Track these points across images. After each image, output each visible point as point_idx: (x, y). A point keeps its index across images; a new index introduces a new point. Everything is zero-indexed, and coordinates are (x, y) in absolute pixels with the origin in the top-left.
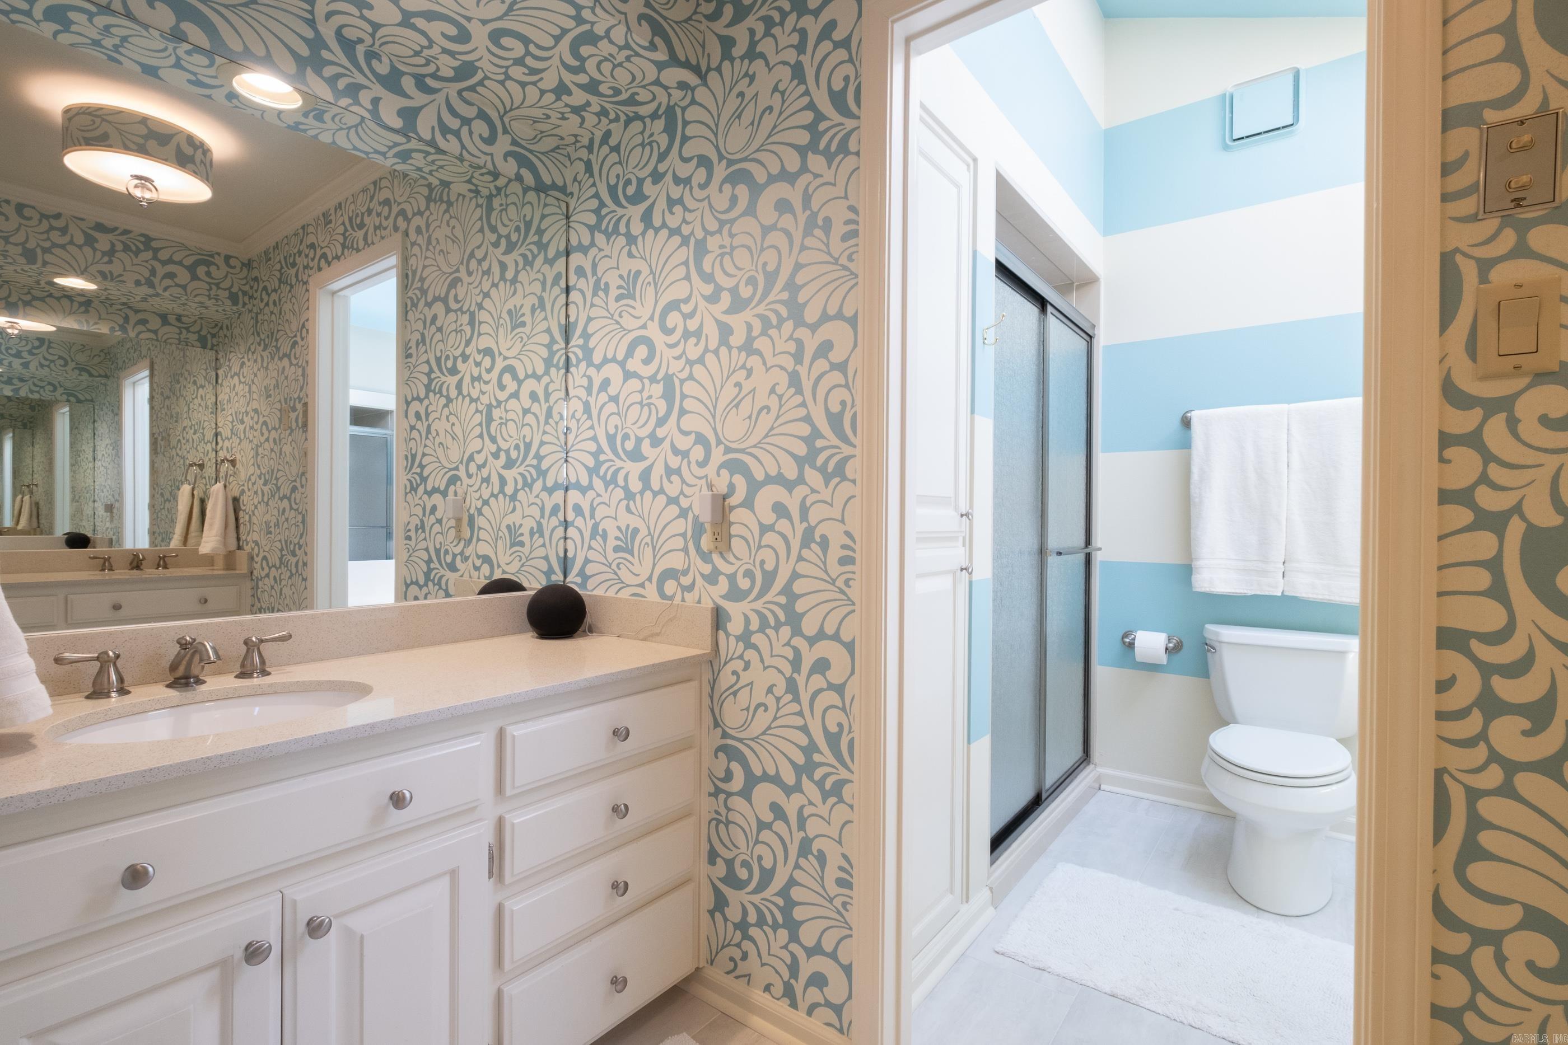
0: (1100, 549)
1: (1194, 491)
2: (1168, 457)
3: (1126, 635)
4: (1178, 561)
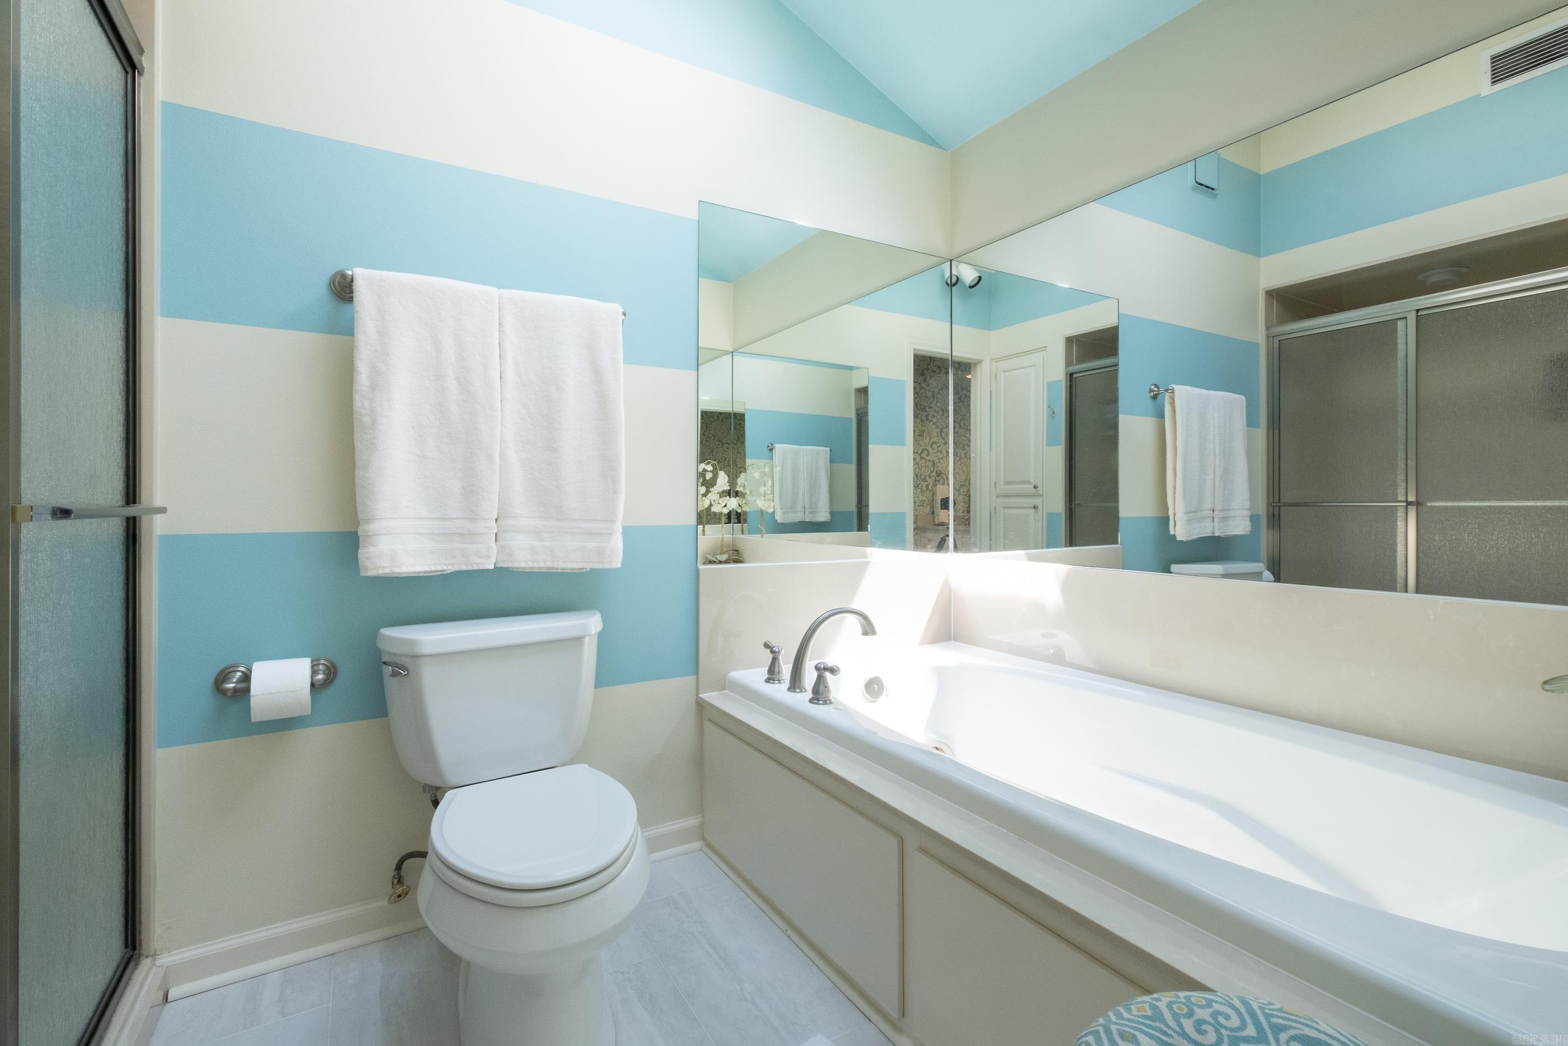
0: (163, 510)
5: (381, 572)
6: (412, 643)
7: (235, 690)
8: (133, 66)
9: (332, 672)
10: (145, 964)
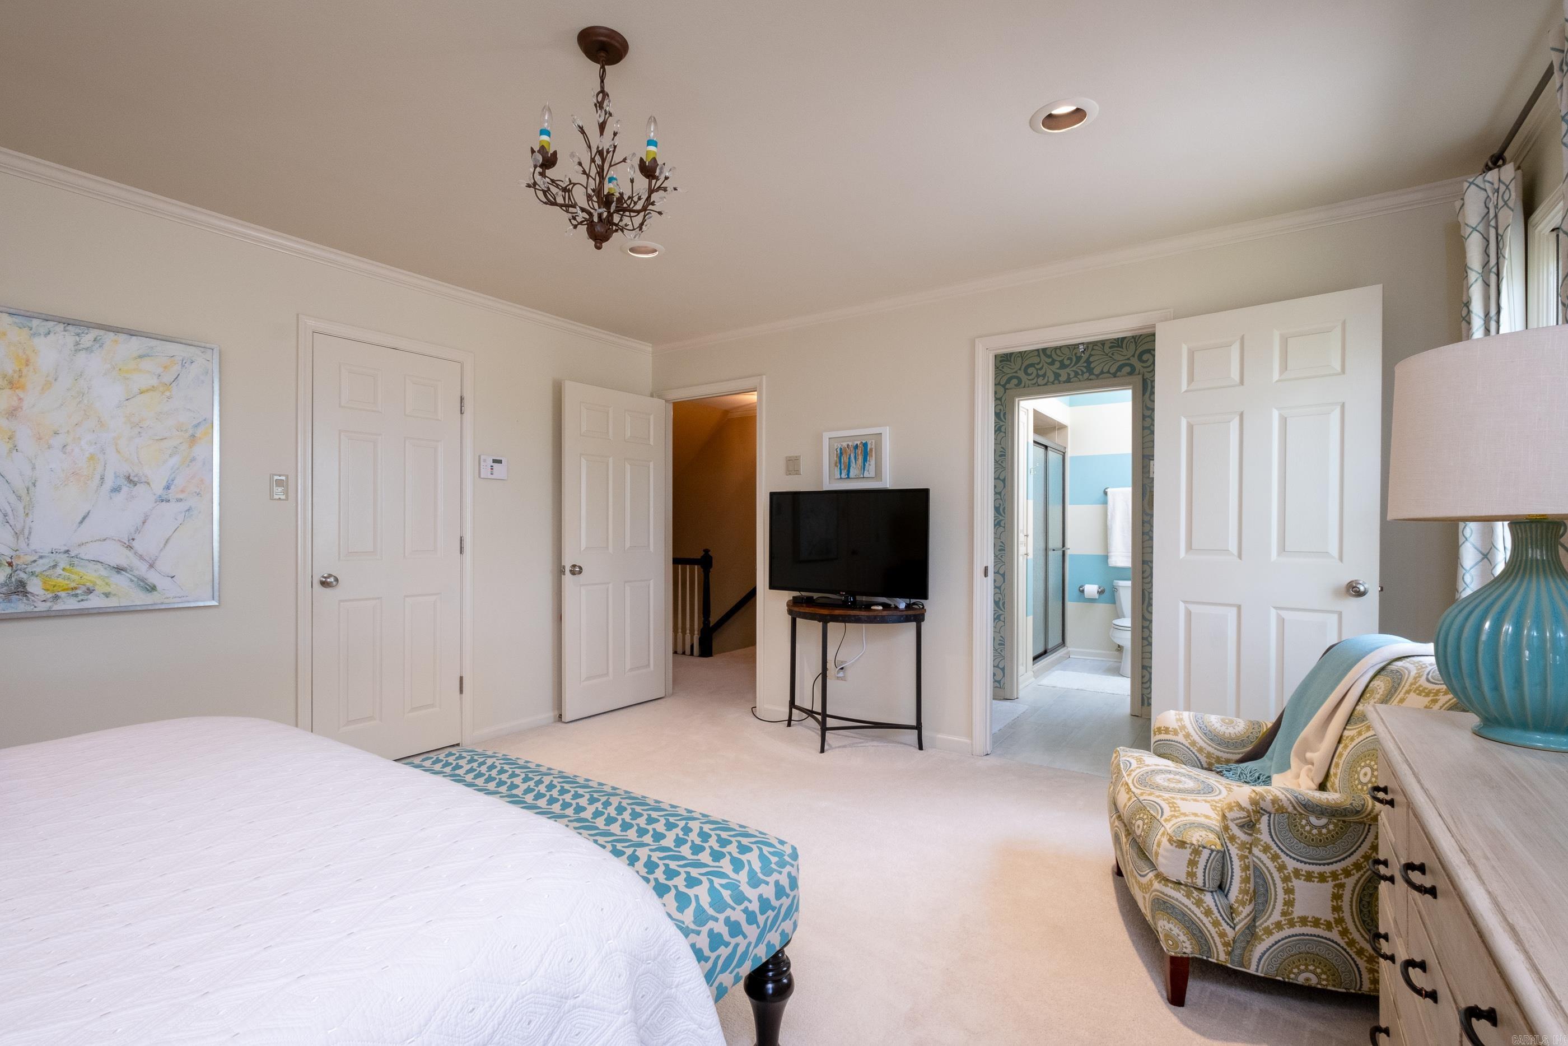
1: (1109, 523)
2: (1098, 508)
3: (1081, 587)
4: (1102, 554)
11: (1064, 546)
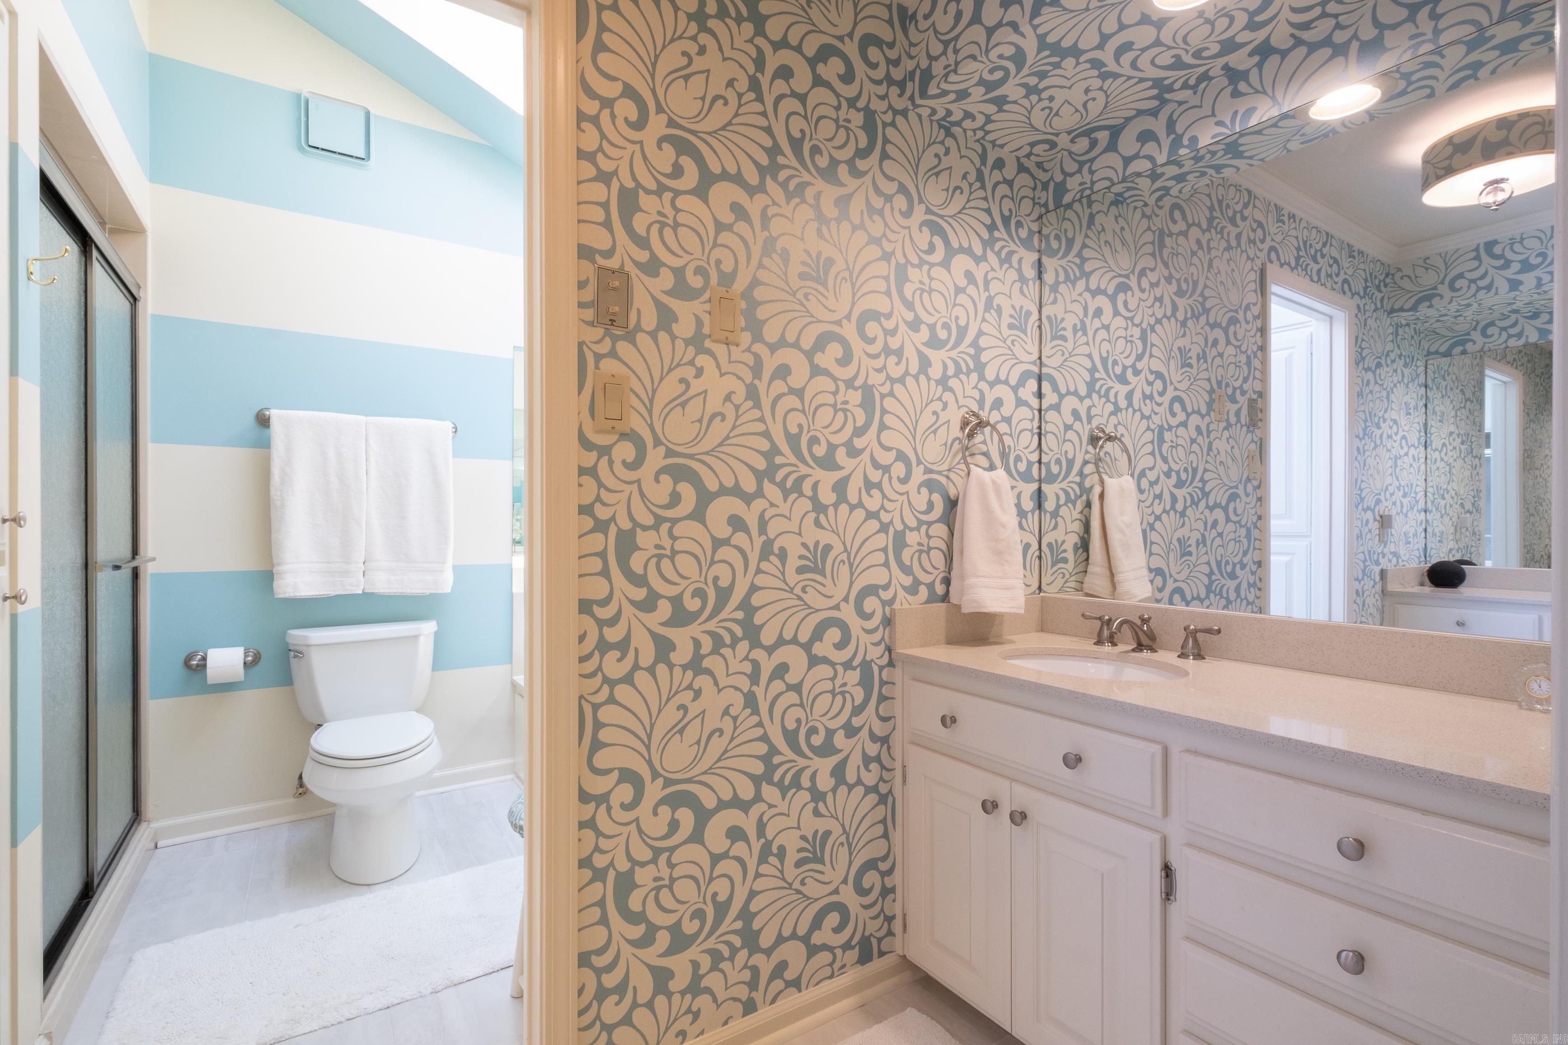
5: (287, 595)
6: (305, 637)
7: (198, 666)
8: (135, 299)
9: (257, 658)
10: (143, 826)
11: (135, 552)
